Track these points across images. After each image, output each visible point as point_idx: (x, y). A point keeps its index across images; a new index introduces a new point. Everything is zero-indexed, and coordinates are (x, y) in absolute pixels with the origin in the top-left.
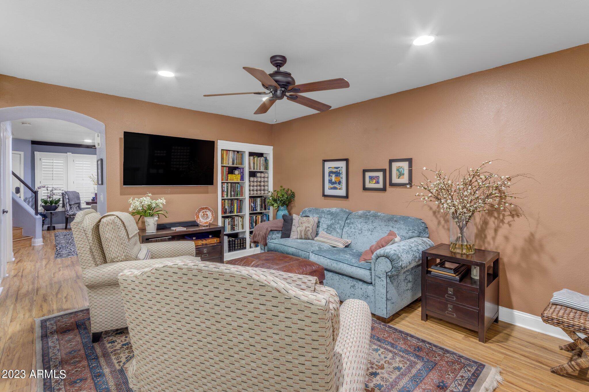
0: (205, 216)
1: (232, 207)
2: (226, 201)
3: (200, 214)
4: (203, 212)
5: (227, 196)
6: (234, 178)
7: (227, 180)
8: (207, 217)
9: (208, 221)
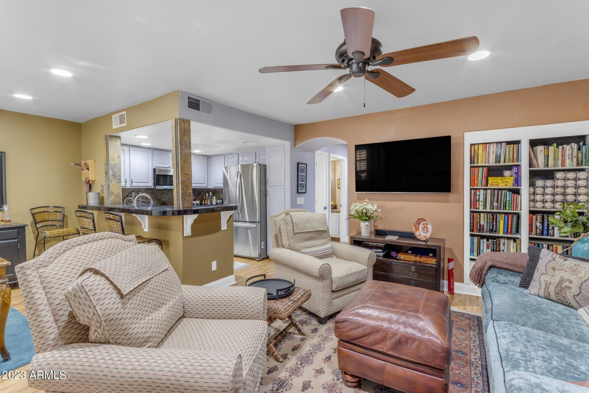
0: (425, 228)
1: (494, 223)
2: (482, 215)
3: (420, 226)
4: (424, 224)
5: (485, 206)
6: (500, 181)
7: (487, 185)
8: (428, 231)
9: (427, 235)
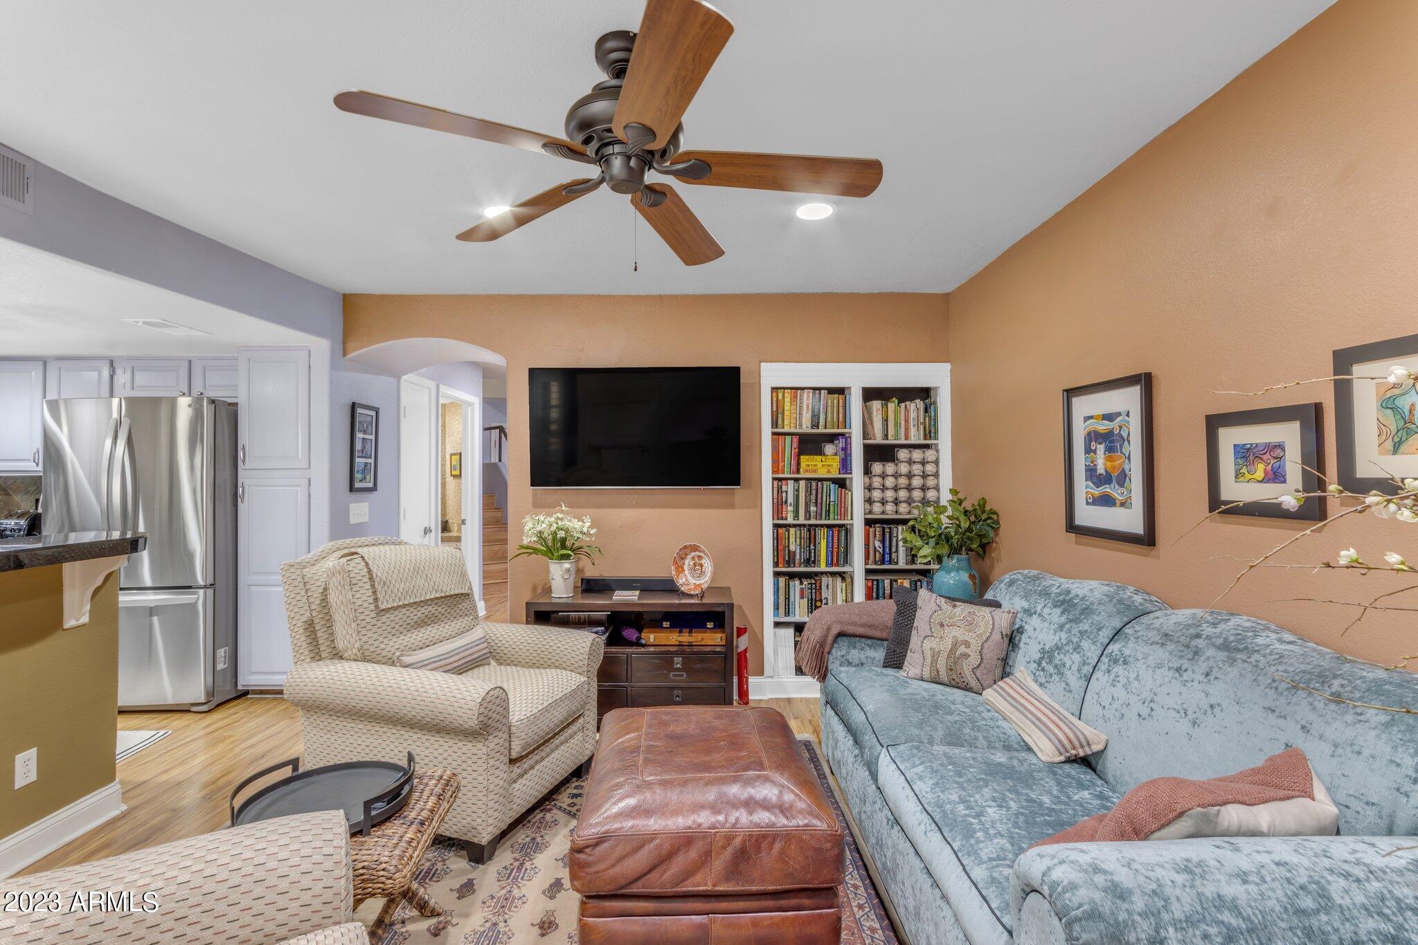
0: (698, 567)
1: (812, 547)
2: (792, 530)
3: (687, 562)
4: (693, 558)
5: (796, 516)
6: (820, 464)
7: (798, 471)
8: (702, 573)
9: (702, 582)
